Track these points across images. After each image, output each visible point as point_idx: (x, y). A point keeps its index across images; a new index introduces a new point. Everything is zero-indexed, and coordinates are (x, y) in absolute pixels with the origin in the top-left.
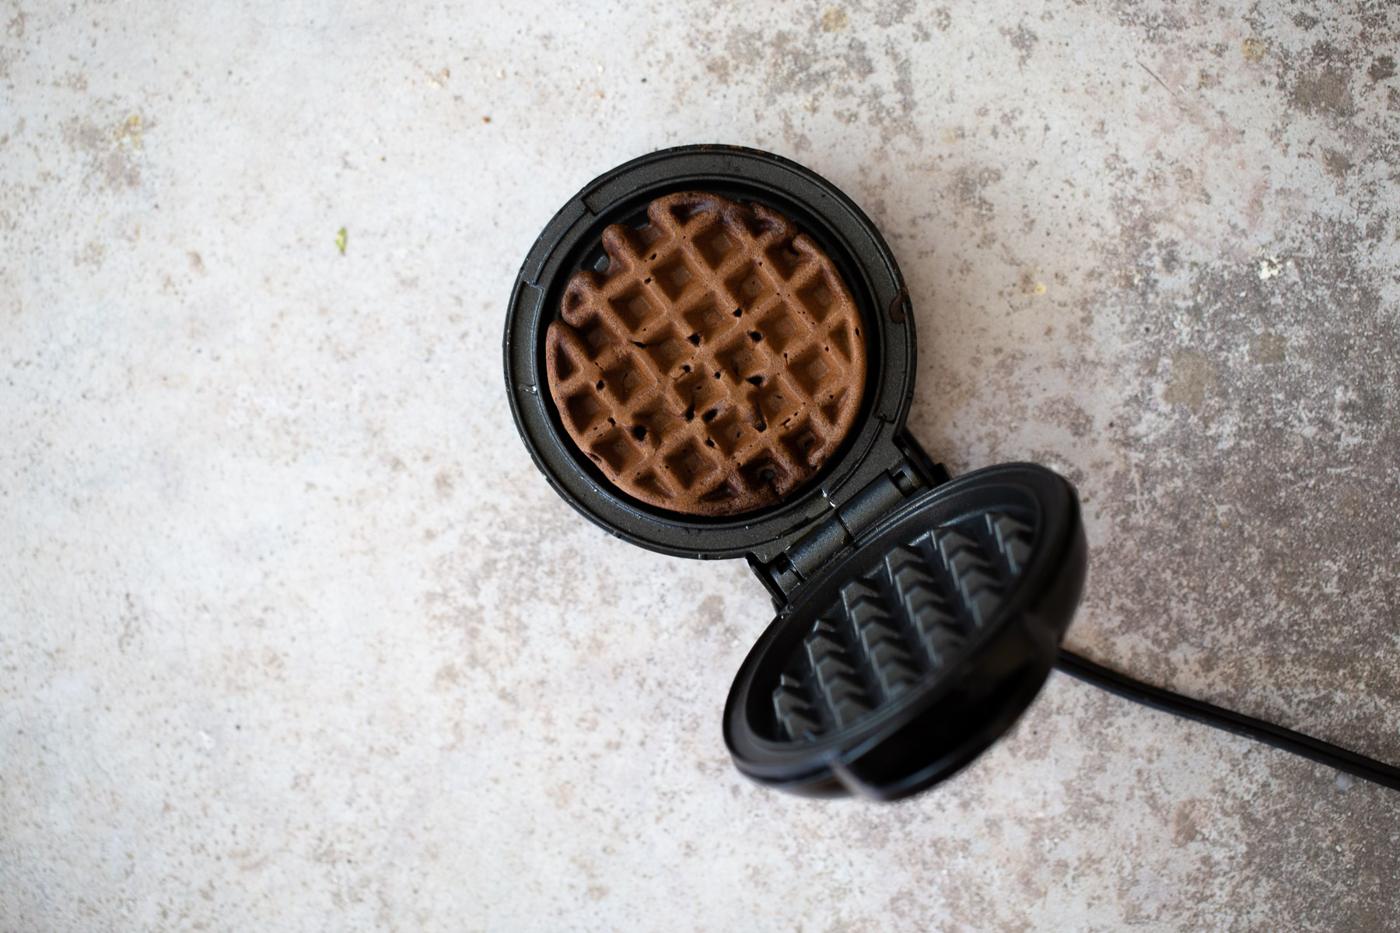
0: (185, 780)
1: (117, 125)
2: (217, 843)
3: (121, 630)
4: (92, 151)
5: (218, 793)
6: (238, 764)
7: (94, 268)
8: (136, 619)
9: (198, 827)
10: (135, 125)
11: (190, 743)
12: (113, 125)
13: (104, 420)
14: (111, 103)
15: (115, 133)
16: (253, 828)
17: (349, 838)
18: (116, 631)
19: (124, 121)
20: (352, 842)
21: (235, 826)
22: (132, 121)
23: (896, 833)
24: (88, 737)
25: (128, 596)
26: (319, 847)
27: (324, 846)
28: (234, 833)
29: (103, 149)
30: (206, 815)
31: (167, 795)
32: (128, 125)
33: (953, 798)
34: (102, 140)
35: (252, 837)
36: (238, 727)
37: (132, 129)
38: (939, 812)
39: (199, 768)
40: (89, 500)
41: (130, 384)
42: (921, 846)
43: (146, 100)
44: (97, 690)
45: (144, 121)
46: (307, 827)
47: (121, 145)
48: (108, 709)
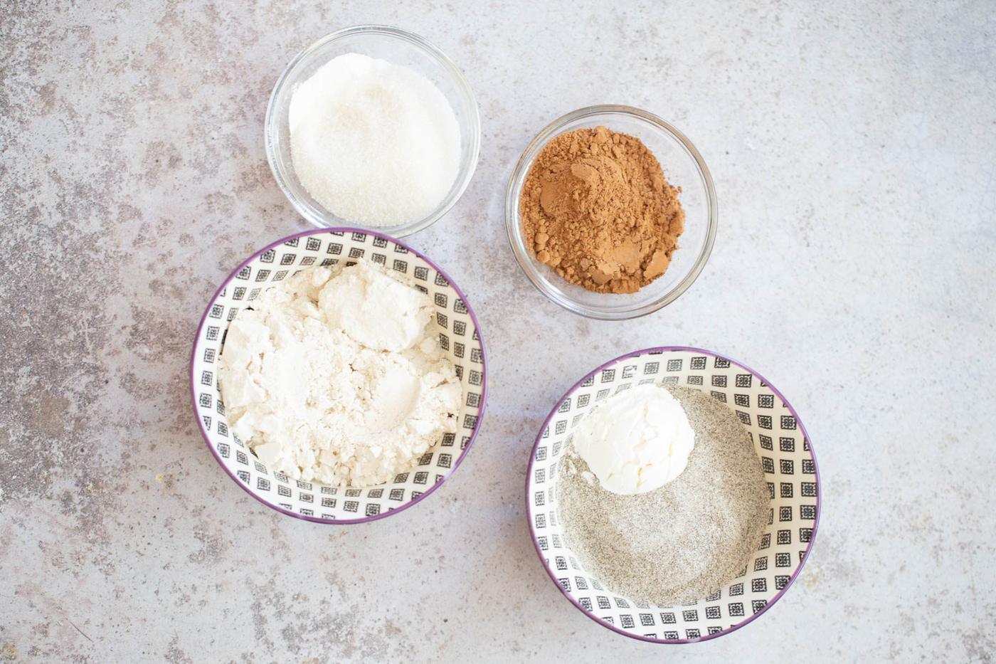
0: (765, 114)
1: (822, 581)
2: (741, 71)
3: (812, 221)
4: (839, 561)
5: (741, 106)
6: (727, 127)
7: (836, 479)
8: (802, 229)
9: (754, 81)
10: (809, 581)
11: (762, 141)
12: (825, 581)
13: (828, 370)
14: (827, 597)
15: (824, 575)
16: (715, 81)
17: (646, 75)
18: (816, 220)
19: (817, 583)
20: (645, 73)
21: (728, 83)
22: (811, 583)
23: (255, 87)
24: (834, 144)
25: (808, 245)
26: (667, 69)
27: (664, 69)
28: (729, 78)
29: (833, 563)
30: (749, 89)
31: (777, 104)
32: (814, 581)
33: (215, 114)
34: (833, 570)
35: (716, 76)
36: (727, 153)
37: (811, 579)
38: (224, 103)
39: (754, 124)
40: (837, 313)
41: (809, 396)
42: (237, 79)
43: (801, 600)
44: (828, 177)
45: (803, 584)
46: (677, 83)
47: (819, 567)
48: (821, 165)
